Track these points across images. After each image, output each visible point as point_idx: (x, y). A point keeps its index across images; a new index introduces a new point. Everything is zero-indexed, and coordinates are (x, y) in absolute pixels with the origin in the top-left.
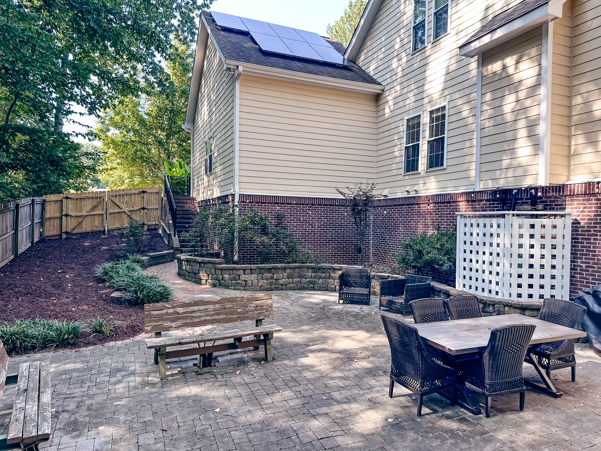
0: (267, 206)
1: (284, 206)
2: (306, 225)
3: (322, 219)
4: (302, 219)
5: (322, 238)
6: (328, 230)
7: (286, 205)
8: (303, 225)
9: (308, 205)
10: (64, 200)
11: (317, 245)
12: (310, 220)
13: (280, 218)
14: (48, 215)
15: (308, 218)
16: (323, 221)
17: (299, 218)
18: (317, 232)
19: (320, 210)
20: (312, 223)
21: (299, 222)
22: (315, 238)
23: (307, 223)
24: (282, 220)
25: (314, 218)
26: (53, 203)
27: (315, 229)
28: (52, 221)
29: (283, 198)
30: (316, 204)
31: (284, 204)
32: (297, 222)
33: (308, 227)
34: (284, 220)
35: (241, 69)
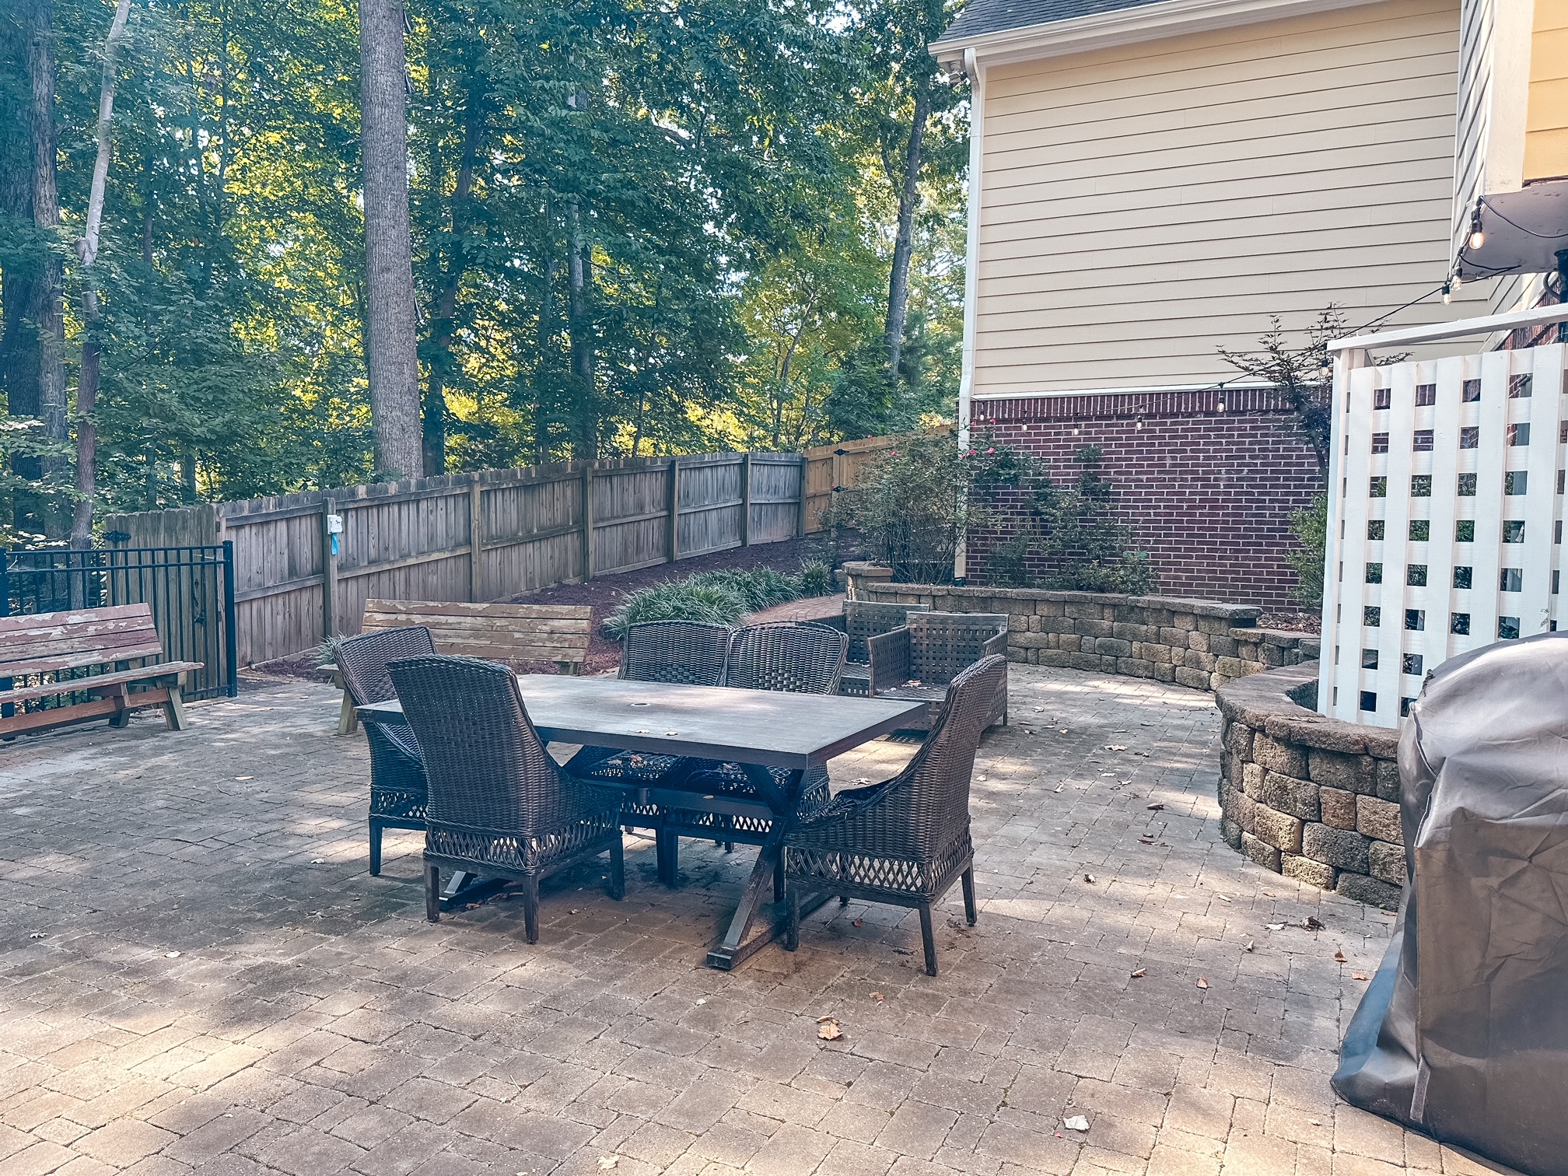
0: (1053, 427)
1: (1107, 425)
2: (1182, 480)
3: (1244, 457)
4: (1168, 462)
5: (1244, 522)
6: (1268, 494)
7: (1114, 421)
8: (1174, 480)
9: (1190, 415)
10: (836, 457)
11: (1222, 543)
12: (1198, 465)
13: (1091, 459)
14: (810, 490)
15: (1192, 458)
16: (1248, 465)
17: (1159, 459)
18: (1224, 501)
19: (1239, 429)
20: (1204, 472)
21: (1159, 472)
22: (1216, 522)
23: (1186, 472)
24: (1099, 467)
25: (1215, 458)
26: (819, 464)
27: (1219, 493)
28: (817, 500)
29: (1102, 401)
30: (1201, 411)
31: (1110, 417)
32: (1152, 473)
33: (1190, 487)
34: (1106, 467)
35: (970, 55)
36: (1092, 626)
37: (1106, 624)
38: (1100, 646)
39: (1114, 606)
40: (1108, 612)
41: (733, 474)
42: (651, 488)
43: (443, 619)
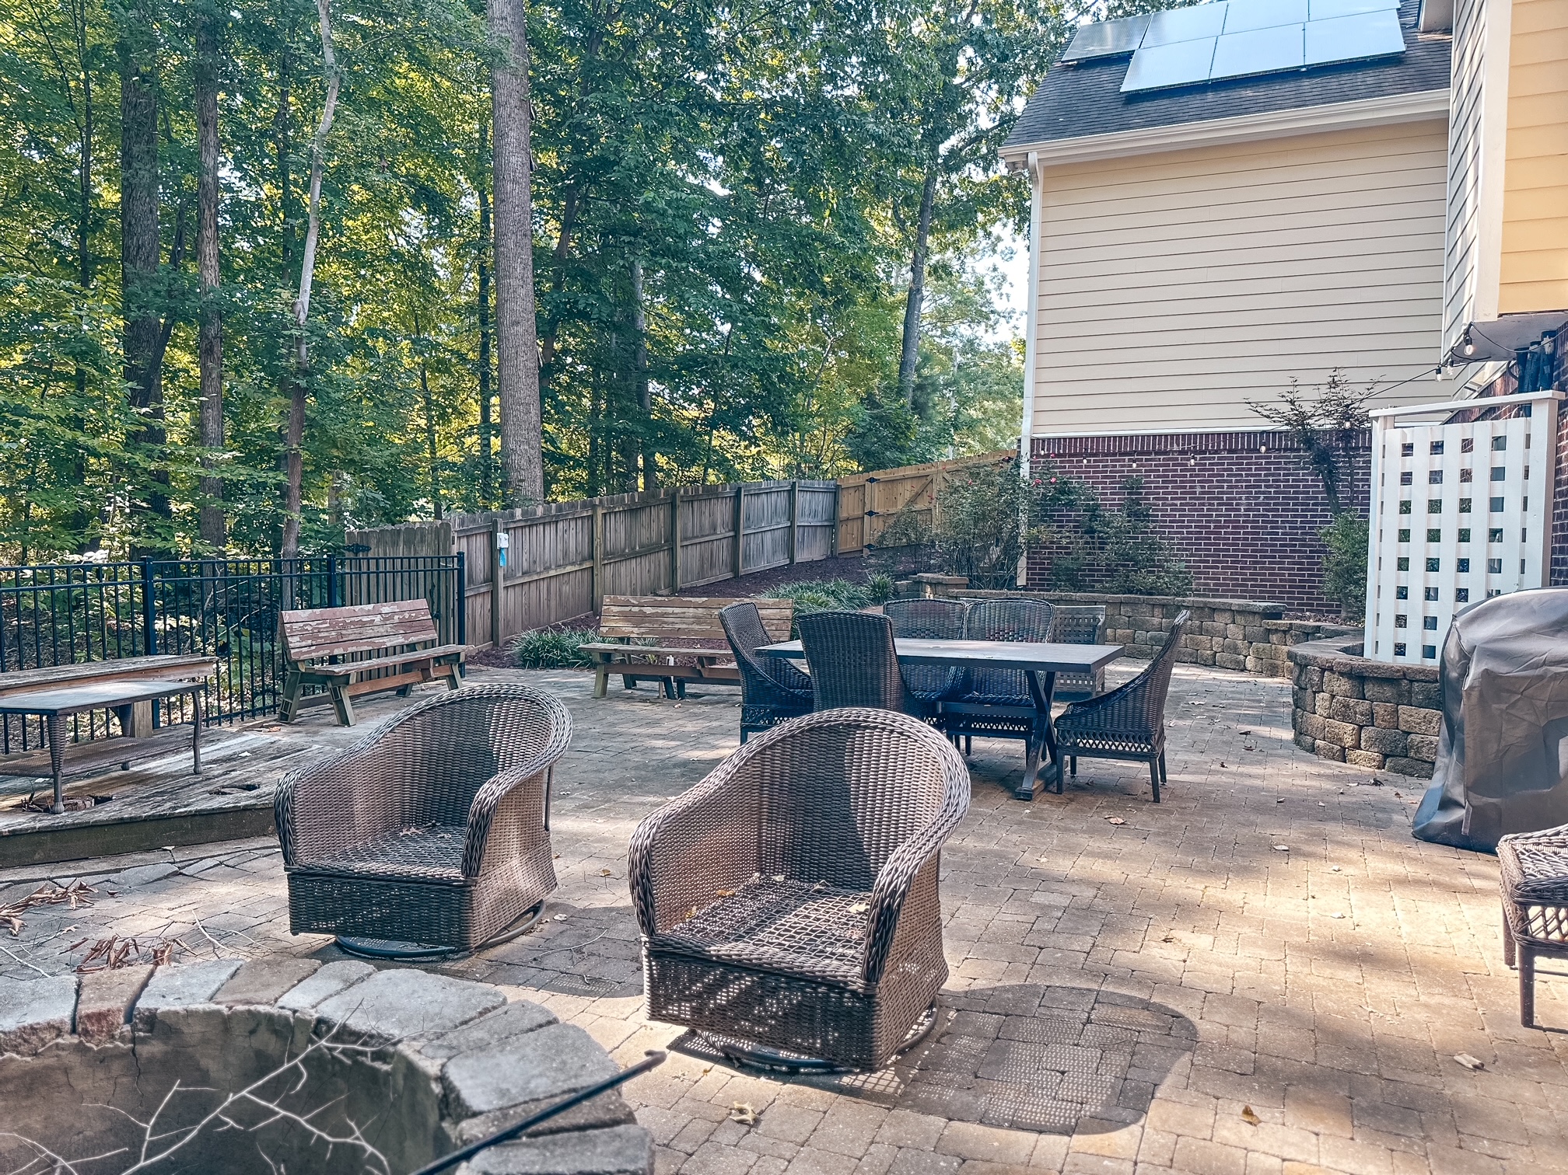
0: (1101, 461)
1: (1147, 460)
2: (1210, 504)
3: (1260, 487)
4: (1198, 490)
5: (1261, 539)
6: (1281, 516)
7: (1153, 456)
8: (1203, 505)
9: (1216, 452)
10: (868, 484)
11: (1243, 556)
12: (1223, 493)
13: (1133, 487)
14: (843, 515)
15: (1217, 487)
16: (1264, 493)
17: (1191, 487)
18: (1244, 522)
19: (1256, 464)
20: (1228, 498)
21: (1190, 498)
22: (1238, 539)
23: (1214, 499)
24: (1141, 493)
25: (1236, 487)
26: (852, 491)
27: (1240, 516)
28: (850, 524)
29: (1143, 440)
30: (1225, 449)
31: (1149, 453)
32: (1185, 499)
33: (1217, 510)
34: (1146, 494)
35: (1033, 158)
36: (1144, 622)
37: (1156, 621)
38: (1151, 638)
39: (1163, 606)
40: (1157, 611)
41: (781, 500)
42: (721, 510)
43: (670, 610)
